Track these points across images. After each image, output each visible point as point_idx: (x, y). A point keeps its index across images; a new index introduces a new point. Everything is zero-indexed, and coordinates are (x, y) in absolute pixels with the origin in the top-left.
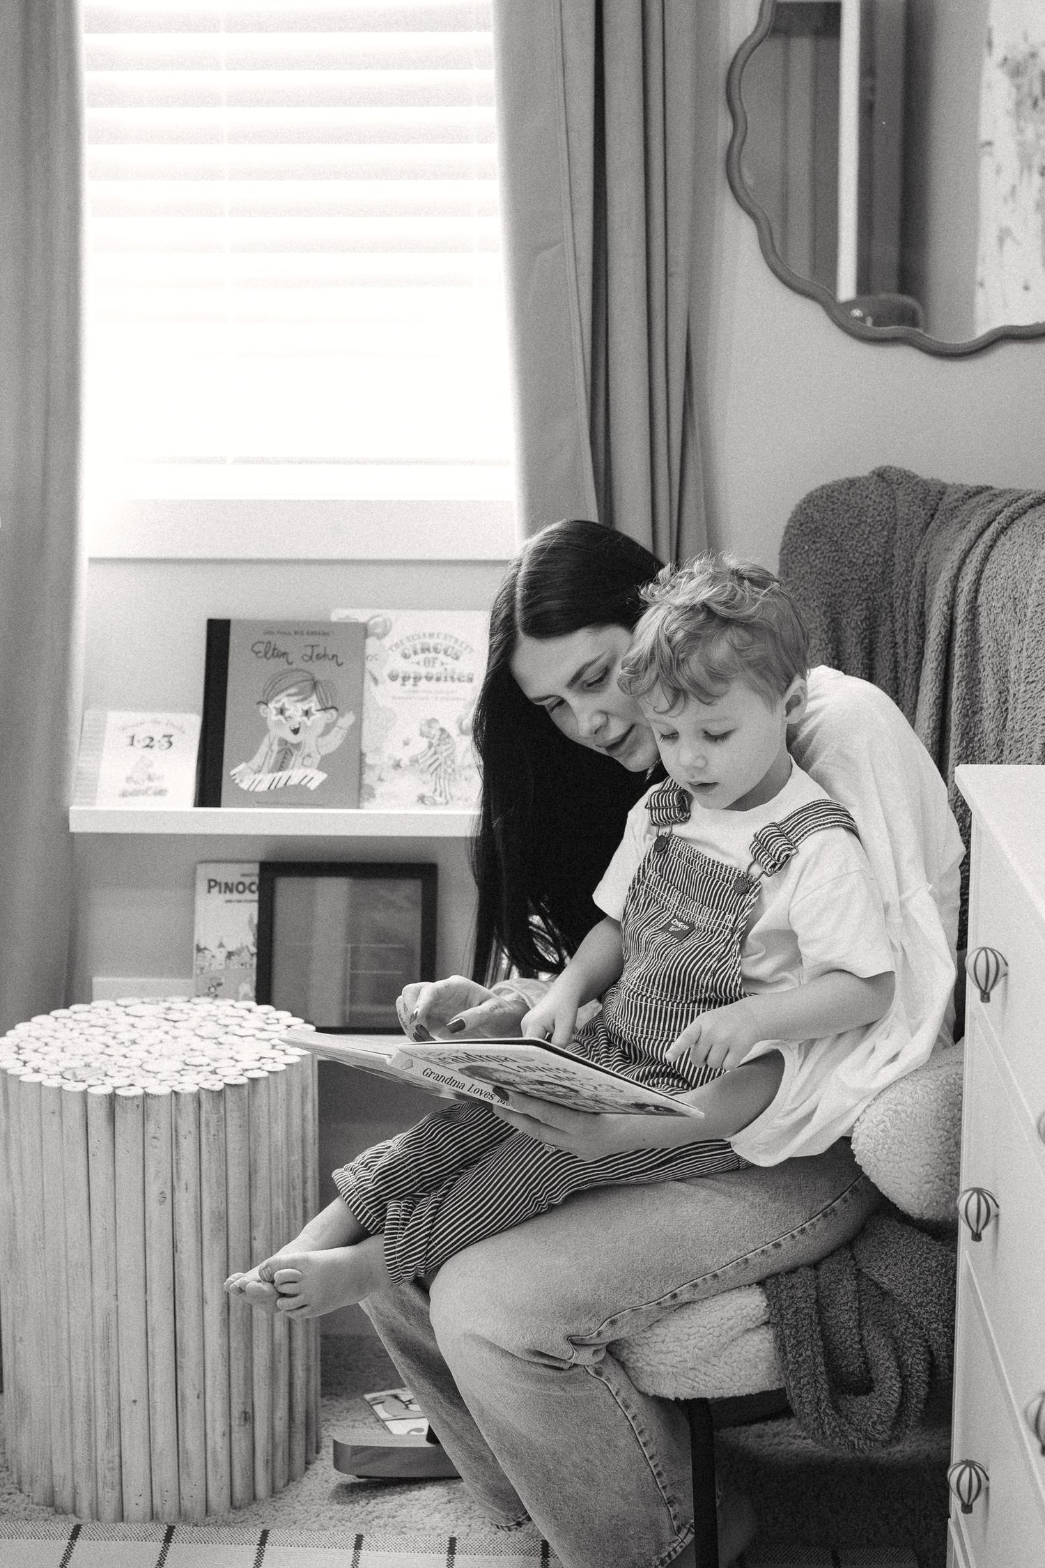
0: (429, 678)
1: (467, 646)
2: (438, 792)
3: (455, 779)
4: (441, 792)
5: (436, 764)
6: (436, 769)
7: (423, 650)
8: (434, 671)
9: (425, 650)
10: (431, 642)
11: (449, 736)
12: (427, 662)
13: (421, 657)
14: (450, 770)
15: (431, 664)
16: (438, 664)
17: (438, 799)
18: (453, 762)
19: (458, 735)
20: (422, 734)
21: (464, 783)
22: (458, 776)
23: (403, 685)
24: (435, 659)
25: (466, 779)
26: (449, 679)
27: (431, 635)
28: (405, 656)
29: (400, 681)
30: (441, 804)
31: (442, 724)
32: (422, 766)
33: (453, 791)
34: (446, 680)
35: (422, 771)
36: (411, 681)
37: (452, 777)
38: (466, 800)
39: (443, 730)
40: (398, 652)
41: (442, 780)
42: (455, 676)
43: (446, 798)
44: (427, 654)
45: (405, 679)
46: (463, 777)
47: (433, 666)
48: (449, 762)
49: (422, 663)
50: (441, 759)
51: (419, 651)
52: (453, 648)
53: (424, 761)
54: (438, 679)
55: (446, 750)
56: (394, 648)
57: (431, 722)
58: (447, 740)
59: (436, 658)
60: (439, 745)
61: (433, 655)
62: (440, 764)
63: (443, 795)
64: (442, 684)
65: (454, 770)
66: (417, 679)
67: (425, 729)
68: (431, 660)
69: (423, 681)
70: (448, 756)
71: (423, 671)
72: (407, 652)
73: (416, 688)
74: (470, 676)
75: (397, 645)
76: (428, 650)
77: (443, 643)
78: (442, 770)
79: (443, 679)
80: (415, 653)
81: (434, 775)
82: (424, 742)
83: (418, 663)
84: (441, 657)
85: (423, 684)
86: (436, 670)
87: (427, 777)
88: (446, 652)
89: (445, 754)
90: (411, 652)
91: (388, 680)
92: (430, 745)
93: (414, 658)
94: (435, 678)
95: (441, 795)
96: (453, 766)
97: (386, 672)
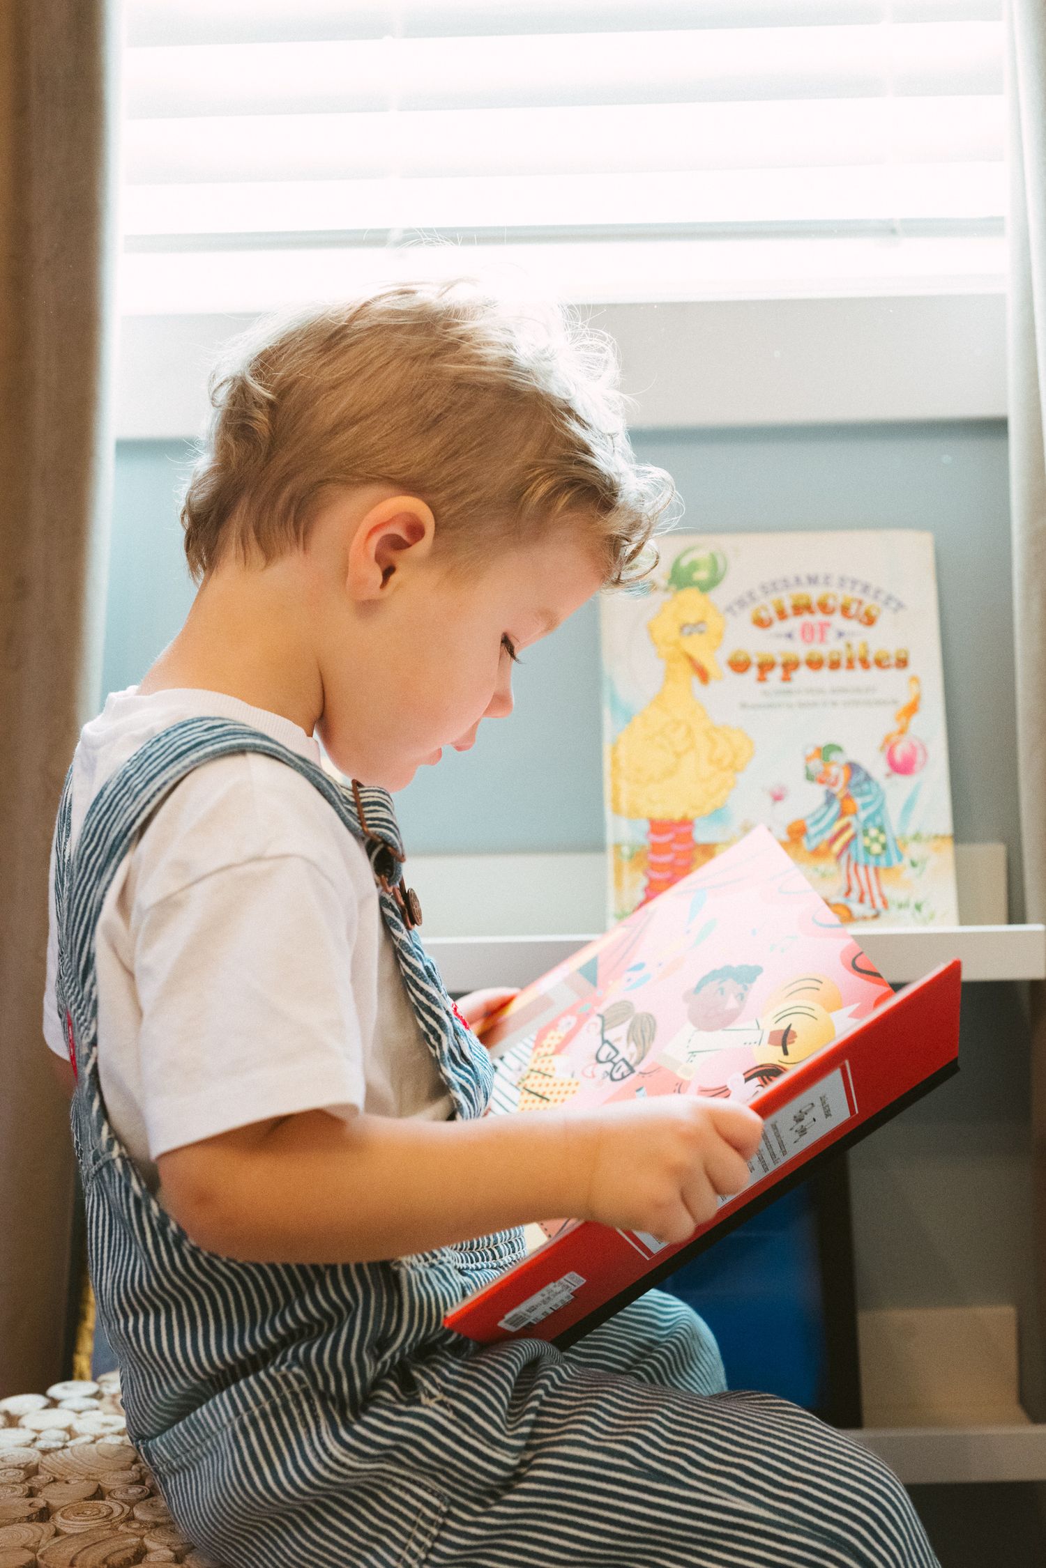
0: (815, 664)
1: (890, 598)
2: (855, 895)
3: (889, 866)
4: (862, 894)
5: (847, 836)
6: (847, 845)
7: (799, 609)
8: (824, 650)
9: (801, 608)
10: (815, 594)
11: (868, 778)
12: (807, 633)
13: (794, 623)
14: (876, 848)
15: (817, 636)
16: (831, 634)
17: (857, 909)
18: (881, 830)
19: (888, 775)
20: (810, 777)
21: (909, 872)
22: (895, 860)
23: (762, 679)
24: (824, 627)
25: (913, 864)
26: (857, 664)
27: (813, 580)
28: (761, 623)
29: (753, 672)
30: (865, 918)
31: (852, 755)
32: (814, 843)
33: (887, 891)
34: (850, 665)
35: (817, 853)
36: (777, 673)
37: (883, 861)
38: (918, 907)
39: (852, 767)
40: (746, 616)
41: (861, 870)
42: (871, 658)
43: (874, 906)
44: (806, 618)
45: (765, 667)
46: (906, 861)
47: (822, 640)
48: (873, 832)
49: (797, 635)
50: (856, 826)
51: (789, 611)
52: (860, 603)
53: (821, 832)
54: (835, 665)
55: (865, 806)
56: (736, 608)
57: (826, 752)
58: (866, 787)
59: (828, 625)
60: (848, 797)
61: (819, 617)
62: (854, 837)
63: (867, 898)
64: (842, 675)
65: (884, 847)
66: (790, 667)
67: (816, 765)
68: (817, 628)
69: (803, 671)
70: (869, 819)
71: (800, 650)
72: (764, 615)
73: (786, 686)
74: (902, 656)
75: (741, 603)
76: (808, 608)
77: (839, 596)
78: (861, 848)
79: (844, 662)
80: (782, 615)
81: (844, 859)
82: (817, 793)
83: (790, 636)
84: (837, 620)
85: (803, 675)
86: (829, 647)
87: (828, 865)
88: (845, 611)
89: (863, 815)
90: (772, 613)
91: (727, 671)
92: (830, 798)
93: (779, 627)
94: (827, 662)
95: (861, 900)
96: (882, 839)
97: (724, 655)
